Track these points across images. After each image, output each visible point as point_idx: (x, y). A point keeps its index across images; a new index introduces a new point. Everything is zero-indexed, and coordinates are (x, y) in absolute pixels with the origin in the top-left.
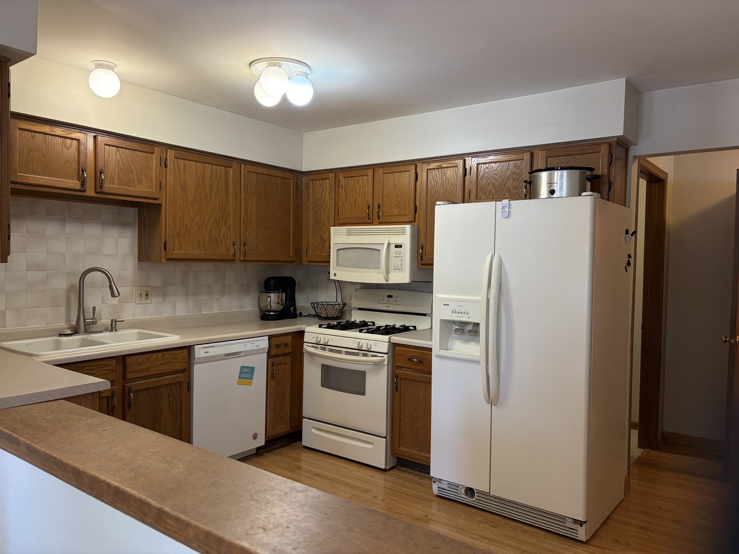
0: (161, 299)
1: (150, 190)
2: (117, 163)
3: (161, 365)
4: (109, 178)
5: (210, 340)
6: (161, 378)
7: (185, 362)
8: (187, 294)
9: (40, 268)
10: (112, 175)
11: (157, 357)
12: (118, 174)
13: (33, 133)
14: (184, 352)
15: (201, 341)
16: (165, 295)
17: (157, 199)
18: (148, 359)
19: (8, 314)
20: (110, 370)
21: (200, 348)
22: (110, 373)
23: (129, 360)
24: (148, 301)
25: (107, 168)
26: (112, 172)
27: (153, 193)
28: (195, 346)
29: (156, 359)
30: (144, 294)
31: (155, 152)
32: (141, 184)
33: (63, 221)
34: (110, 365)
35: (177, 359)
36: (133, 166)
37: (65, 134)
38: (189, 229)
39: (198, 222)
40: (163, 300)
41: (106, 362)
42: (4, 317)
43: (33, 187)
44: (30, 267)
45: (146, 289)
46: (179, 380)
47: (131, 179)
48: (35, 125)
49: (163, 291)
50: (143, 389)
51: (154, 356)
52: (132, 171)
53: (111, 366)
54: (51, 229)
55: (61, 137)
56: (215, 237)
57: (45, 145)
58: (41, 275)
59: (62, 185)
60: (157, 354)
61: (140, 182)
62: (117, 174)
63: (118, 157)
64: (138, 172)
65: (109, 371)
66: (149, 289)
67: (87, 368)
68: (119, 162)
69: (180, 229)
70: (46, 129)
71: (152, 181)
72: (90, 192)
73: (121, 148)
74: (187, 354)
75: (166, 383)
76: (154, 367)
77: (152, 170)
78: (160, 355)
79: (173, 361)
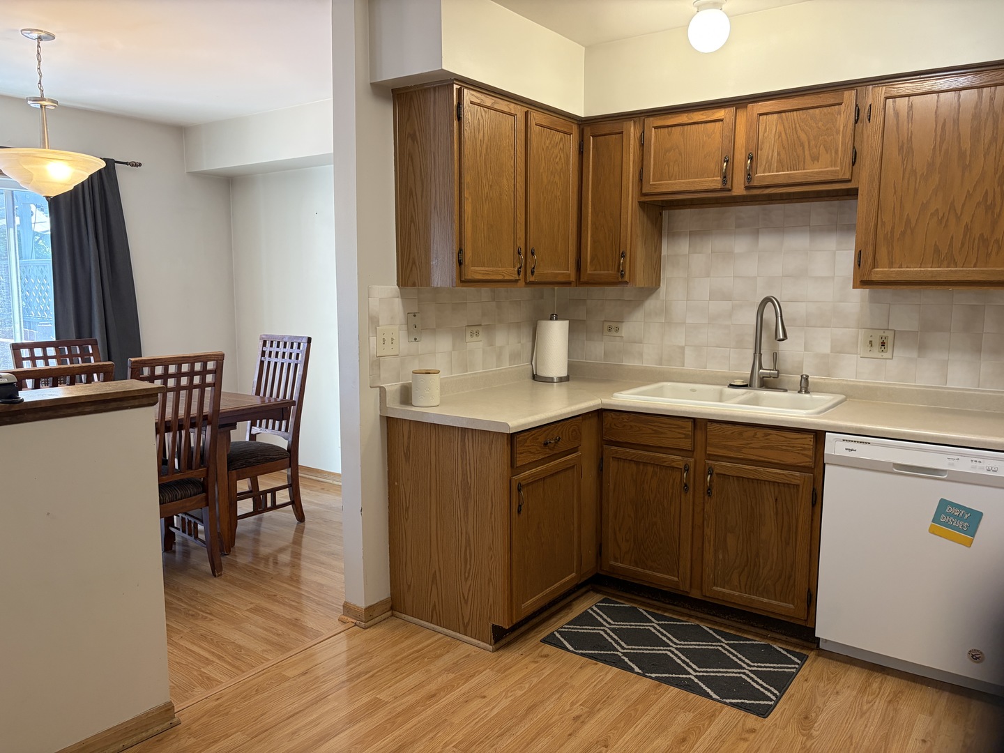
0: (915, 354)
1: (833, 169)
2: (777, 137)
3: (762, 448)
4: (764, 164)
5: (861, 429)
6: (761, 469)
7: (807, 456)
8: (978, 350)
9: (726, 297)
10: (768, 157)
11: (756, 434)
12: (779, 154)
13: (670, 128)
14: (805, 438)
15: (841, 427)
16: (922, 347)
17: (849, 181)
18: (741, 434)
19: (688, 352)
20: (684, 434)
21: (837, 440)
22: (685, 438)
23: (711, 427)
24: (882, 354)
25: (761, 150)
26: (768, 154)
27: (836, 172)
28: (827, 433)
29: (754, 436)
30: (877, 342)
31: (845, 101)
32: (816, 162)
33: (756, 233)
34: (684, 428)
35: (793, 447)
36: (803, 136)
37: (704, 117)
38: (913, 225)
39: (937, 210)
40: (919, 357)
41: (680, 422)
42: (683, 354)
43: (666, 196)
44: (714, 296)
45: (881, 333)
46: (797, 482)
47: (798, 157)
48: (672, 118)
49: (920, 341)
50: (733, 476)
51: (751, 432)
52: (802, 145)
53: (687, 430)
54: (740, 244)
55: (701, 123)
56: (982, 235)
57: (682, 140)
58: (726, 305)
59: (699, 187)
60: (756, 429)
61: (815, 158)
62: (776, 154)
63: (780, 128)
64: (813, 143)
65: (683, 436)
66: (890, 334)
67: (656, 424)
68: (780, 136)
69: (893, 228)
70: (683, 118)
71: (836, 152)
72: (739, 189)
73: (785, 112)
74: (812, 443)
75: (770, 479)
76: (750, 448)
77: (838, 133)
78: (760, 433)
79: (784, 448)
